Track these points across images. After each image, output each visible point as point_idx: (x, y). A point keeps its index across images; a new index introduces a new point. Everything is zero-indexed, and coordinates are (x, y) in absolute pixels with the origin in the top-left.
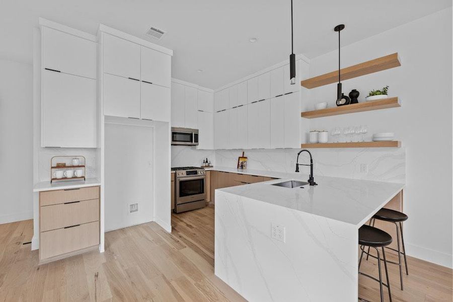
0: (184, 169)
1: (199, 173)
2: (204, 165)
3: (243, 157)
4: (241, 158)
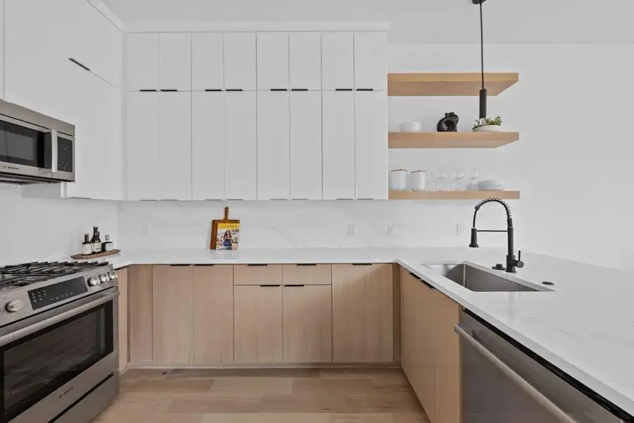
1: (95, 284)
2: (87, 252)
3: (226, 220)
4: (220, 221)
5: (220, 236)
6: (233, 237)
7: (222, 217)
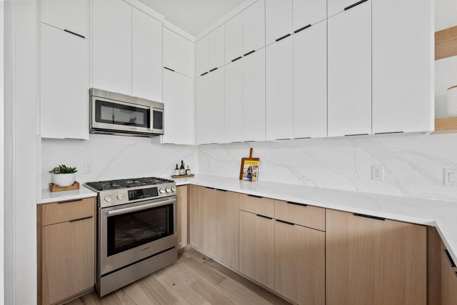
0: (122, 183)
1: (162, 193)
2: (177, 174)
3: (251, 158)
4: (246, 159)
5: (245, 171)
6: (254, 171)
7: (248, 156)
